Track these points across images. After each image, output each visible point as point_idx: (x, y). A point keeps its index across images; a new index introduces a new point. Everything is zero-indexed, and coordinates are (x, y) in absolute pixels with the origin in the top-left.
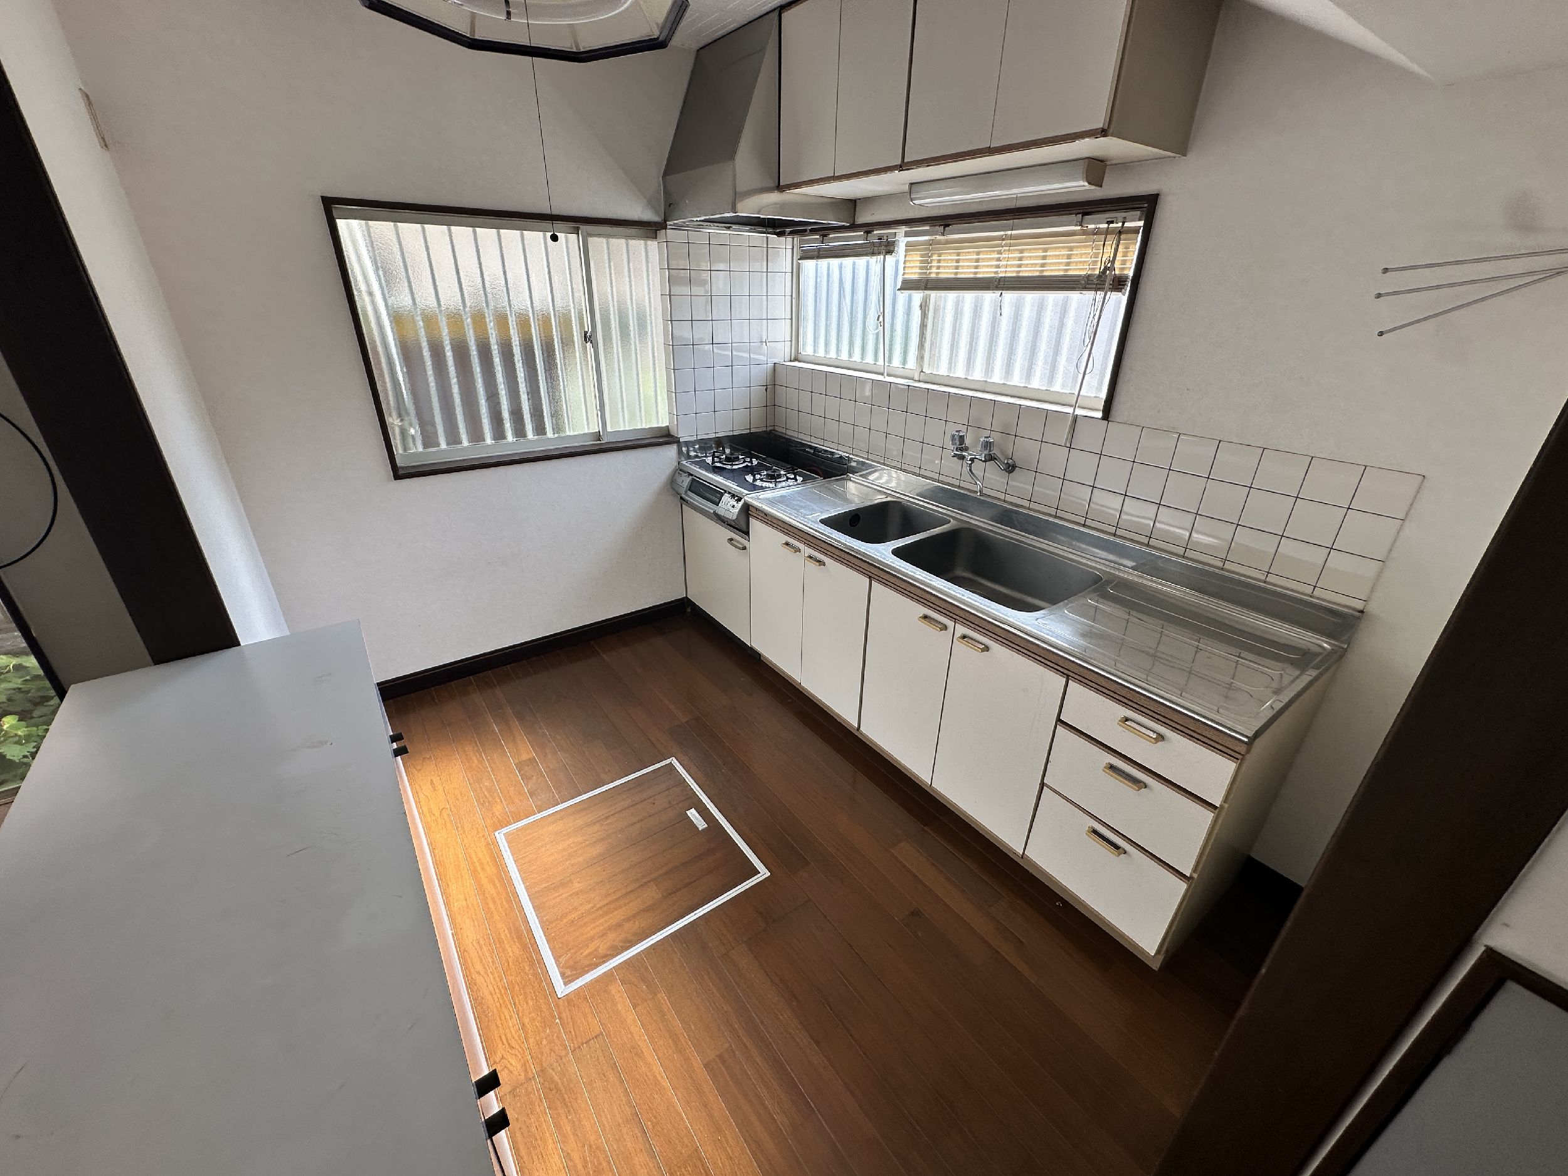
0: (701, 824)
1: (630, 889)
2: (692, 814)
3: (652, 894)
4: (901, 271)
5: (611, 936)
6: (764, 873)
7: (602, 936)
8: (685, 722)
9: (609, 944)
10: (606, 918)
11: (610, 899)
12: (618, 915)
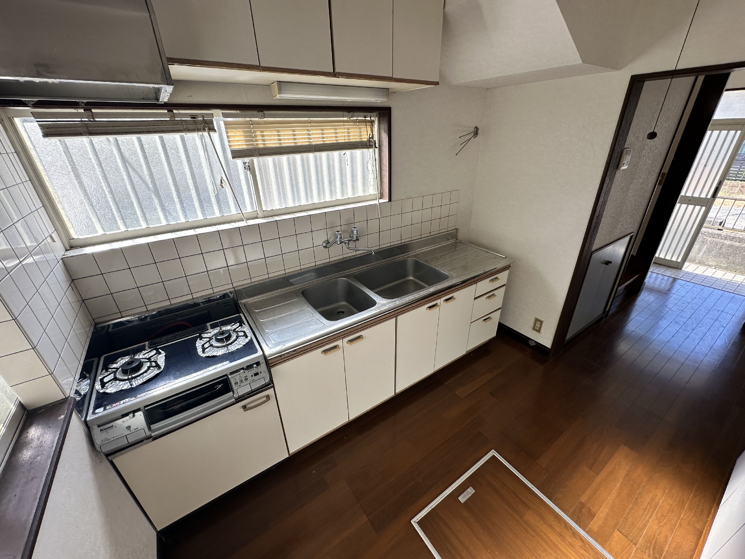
0: (471, 491)
1: (534, 534)
2: (462, 499)
3: (530, 517)
4: (226, 143)
5: (569, 540)
6: (493, 453)
7: (572, 546)
8: (368, 517)
9: (574, 539)
10: (559, 545)
11: (546, 547)
12: (554, 537)
